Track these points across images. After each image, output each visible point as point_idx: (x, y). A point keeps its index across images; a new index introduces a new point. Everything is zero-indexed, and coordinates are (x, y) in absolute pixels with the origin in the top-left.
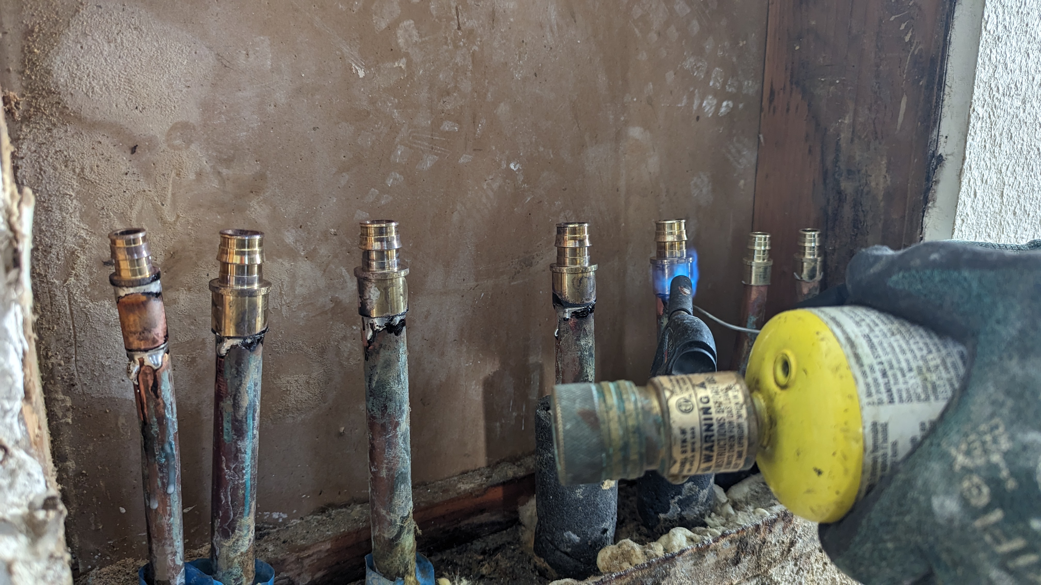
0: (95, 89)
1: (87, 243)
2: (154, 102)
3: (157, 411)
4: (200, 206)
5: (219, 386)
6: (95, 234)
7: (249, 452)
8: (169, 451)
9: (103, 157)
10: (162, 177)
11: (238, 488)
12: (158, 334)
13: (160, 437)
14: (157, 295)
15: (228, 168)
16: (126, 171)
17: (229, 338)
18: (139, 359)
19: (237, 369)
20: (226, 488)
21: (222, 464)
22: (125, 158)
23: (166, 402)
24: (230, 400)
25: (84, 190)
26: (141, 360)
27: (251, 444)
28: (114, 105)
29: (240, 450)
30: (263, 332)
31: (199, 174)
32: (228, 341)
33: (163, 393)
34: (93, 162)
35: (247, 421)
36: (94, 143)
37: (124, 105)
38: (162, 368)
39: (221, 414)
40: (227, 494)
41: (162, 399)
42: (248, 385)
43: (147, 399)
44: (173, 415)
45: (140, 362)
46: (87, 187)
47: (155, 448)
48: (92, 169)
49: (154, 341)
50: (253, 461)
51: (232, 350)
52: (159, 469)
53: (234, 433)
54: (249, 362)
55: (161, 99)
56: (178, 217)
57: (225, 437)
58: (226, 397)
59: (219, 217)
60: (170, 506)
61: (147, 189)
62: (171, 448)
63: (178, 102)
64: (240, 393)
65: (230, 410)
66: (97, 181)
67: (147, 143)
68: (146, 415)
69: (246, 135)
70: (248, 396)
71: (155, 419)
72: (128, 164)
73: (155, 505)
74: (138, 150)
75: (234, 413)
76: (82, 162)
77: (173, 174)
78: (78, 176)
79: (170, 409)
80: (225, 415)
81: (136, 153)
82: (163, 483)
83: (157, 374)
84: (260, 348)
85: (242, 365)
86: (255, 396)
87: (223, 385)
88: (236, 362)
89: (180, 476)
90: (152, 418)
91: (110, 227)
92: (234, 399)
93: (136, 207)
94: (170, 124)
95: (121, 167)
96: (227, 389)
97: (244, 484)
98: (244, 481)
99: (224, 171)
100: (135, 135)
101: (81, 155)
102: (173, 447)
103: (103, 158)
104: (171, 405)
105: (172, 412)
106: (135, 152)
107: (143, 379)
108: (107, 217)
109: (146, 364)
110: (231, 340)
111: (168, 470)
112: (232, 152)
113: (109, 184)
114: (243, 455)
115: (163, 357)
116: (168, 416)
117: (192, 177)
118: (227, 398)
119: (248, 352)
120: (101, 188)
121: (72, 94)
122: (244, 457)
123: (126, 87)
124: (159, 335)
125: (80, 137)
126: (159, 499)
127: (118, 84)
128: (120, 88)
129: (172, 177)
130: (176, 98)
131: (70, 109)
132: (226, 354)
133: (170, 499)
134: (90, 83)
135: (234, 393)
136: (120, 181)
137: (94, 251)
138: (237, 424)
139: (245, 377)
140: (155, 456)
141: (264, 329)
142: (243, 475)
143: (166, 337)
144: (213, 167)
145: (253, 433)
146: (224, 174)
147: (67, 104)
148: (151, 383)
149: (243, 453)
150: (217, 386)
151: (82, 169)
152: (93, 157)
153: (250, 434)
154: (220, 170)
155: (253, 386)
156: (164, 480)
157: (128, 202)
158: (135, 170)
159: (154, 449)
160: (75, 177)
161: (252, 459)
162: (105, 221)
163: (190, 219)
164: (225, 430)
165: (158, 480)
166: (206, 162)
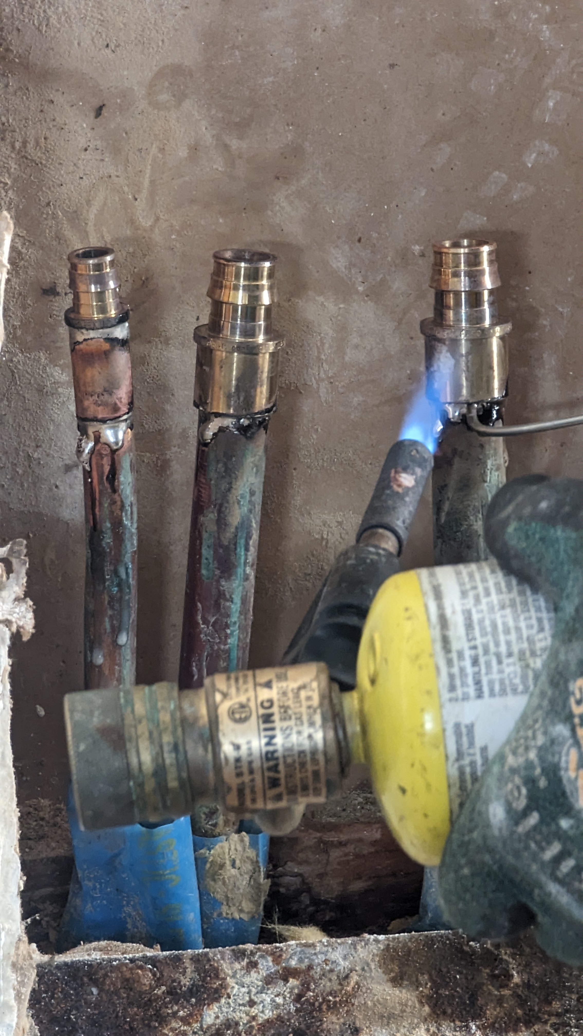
0: (51, 19)
1: (23, 259)
2: (134, 35)
3: (112, 512)
4: (193, 201)
5: (199, 491)
6: (34, 244)
7: (237, 599)
8: (124, 576)
9: (55, 123)
10: (138, 153)
11: (218, 657)
12: (121, 398)
13: (113, 552)
14: (124, 343)
15: (241, 137)
16: (85, 146)
17: (218, 415)
18: (93, 433)
19: (225, 464)
20: (200, 656)
21: (197, 615)
22: (85, 125)
23: (124, 499)
24: (213, 512)
25: (24, 176)
26: (97, 433)
27: (241, 588)
28: (76, 43)
29: (224, 595)
30: (268, 411)
31: (195, 149)
32: (215, 419)
33: (122, 487)
34: (40, 131)
35: (236, 549)
36: (43, 103)
37: (89, 42)
38: (123, 450)
39: (200, 533)
40: (202, 664)
41: (119, 495)
42: (241, 492)
43: (101, 491)
44: (132, 523)
45: (95, 437)
46: (28, 171)
47: (106, 569)
48: (37, 143)
49: (116, 409)
50: (242, 617)
51: (220, 434)
52: (109, 603)
53: (216, 565)
54: (244, 455)
55: (143, 31)
56: (157, 219)
57: (204, 572)
58: (207, 508)
59: (221, 221)
60: (120, 665)
61: (113, 172)
62: (127, 574)
63: (168, 33)
64: (228, 502)
65: (212, 527)
66: (44, 162)
67: (119, 101)
68: (98, 517)
69: (273, 82)
70: (240, 508)
71: (108, 525)
72: (89, 135)
73: (99, 659)
74: (104, 112)
75: (218, 533)
76: (26, 133)
77: (154, 150)
78: (18, 153)
79: (129, 513)
80: (205, 535)
81: (101, 117)
82: (112, 626)
83: (116, 457)
84: (262, 438)
85: (234, 459)
86: (250, 511)
87: (205, 489)
88: (225, 454)
89: (135, 623)
90: (105, 522)
91: (56, 233)
92: (220, 512)
93: (96, 203)
94: (154, 68)
95: (79, 138)
96: (210, 496)
97: (228, 652)
98: (227, 646)
99: (234, 144)
100: (102, 88)
101: (24, 121)
102: (130, 571)
103: (54, 126)
104: (131, 506)
105: (132, 518)
106: (100, 114)
107: (97, 464)
108: (53, 218)
109: (102, 440)
110: (219, 419)
111: (120, 606)
112: (249, 110)
113: (59, 167)
114: (228, 604)
115: (124, 433)
116: (127, 522)
117: (183, 153)
118: (210, 510)
119: (244, 439)
120: (48, 173)
121: (19, 30)
122: (230, 607)
123: (94, 15)
124: (123, 400)
125: (25, 94)
126: (106, 651)
127: (84, 11)
128: (86, 16)
129: (151, 155)
130: (166, 27)
131: (15, 52)
132: (211, 440)
133: (120, 654)
134: (45, 11)
135: (219, 501)
136: (75, 161)
137: (31, 273)
138: (221, 551)
139: (236, 478)
140: (104, 581)
141: (269, 406)
142: (227, 636)
143: (131, 404)
144: (217, 137)
145: (244, 571)
146: (234, 147)
147: (12, 44)
148: (107, 469)
149: (228, 600)
150: (196, 491)
151: (25, 143)
152: (41, 124)
153: (240, 571)
154: (228, 142)
155: (248, 496)
156: (115, 622)
157: (84, 195)
158: (99, 143)
159: (104, 571)
160: (13, 155)
161: (241, 613)
162: (50, 224)
163: (175, 223)
164: (204, 561)
165: (107, 620)
166: (206, 129)
